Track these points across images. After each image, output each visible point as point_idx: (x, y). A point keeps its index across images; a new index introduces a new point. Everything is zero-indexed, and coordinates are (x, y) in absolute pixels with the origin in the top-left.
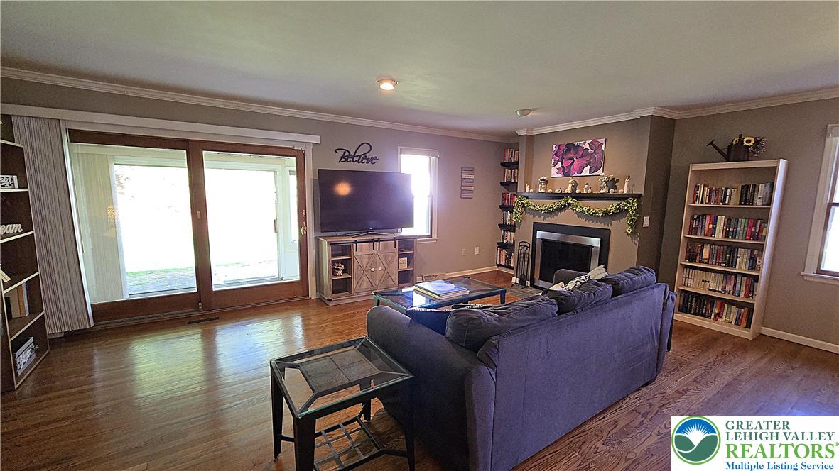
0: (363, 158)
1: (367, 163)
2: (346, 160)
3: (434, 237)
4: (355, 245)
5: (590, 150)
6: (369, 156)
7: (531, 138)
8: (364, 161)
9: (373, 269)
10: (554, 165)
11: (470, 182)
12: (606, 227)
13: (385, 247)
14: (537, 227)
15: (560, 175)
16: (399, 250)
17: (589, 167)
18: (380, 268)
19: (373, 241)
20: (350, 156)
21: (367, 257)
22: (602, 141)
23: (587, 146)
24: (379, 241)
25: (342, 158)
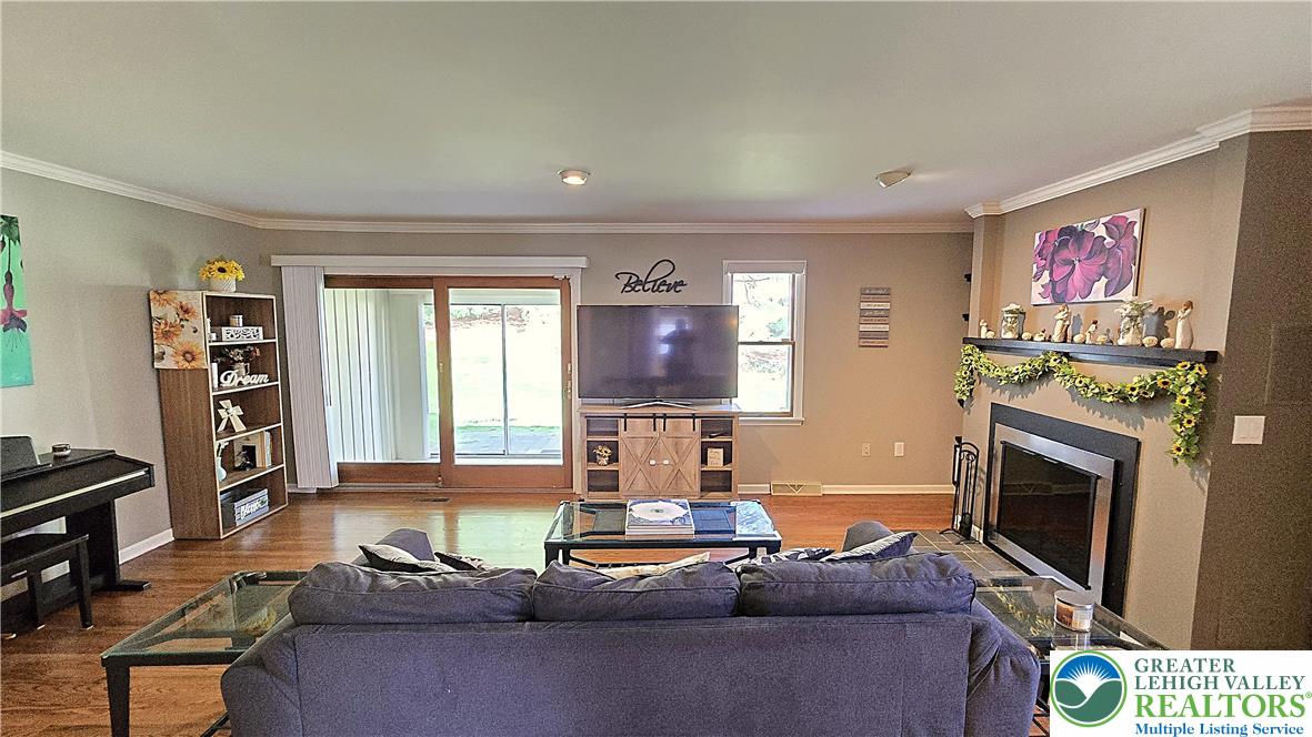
0: (660, 285)
1: (667, 291)
2: (633, 289)
3: (798, 416)
4: (623, 420)
5: (1108, 240)
6: (670, 280)
7: (996, 222)
8: (662, 288)
9: (652, 462)
10: (1037, 277)
11: (884, 316)
12: (1130, 433)
13: (676, 428)
14: (999, 414)
15: (1048, 301)
16: (703, 434)
17: (1104, 280)
18: (666, 462)
19: (654, 417)
20: (639, 282)
21: (643, 441)
22: (1134, 216)
23: (1101, 231)
24: (665, 417)
25: (626, 286)
